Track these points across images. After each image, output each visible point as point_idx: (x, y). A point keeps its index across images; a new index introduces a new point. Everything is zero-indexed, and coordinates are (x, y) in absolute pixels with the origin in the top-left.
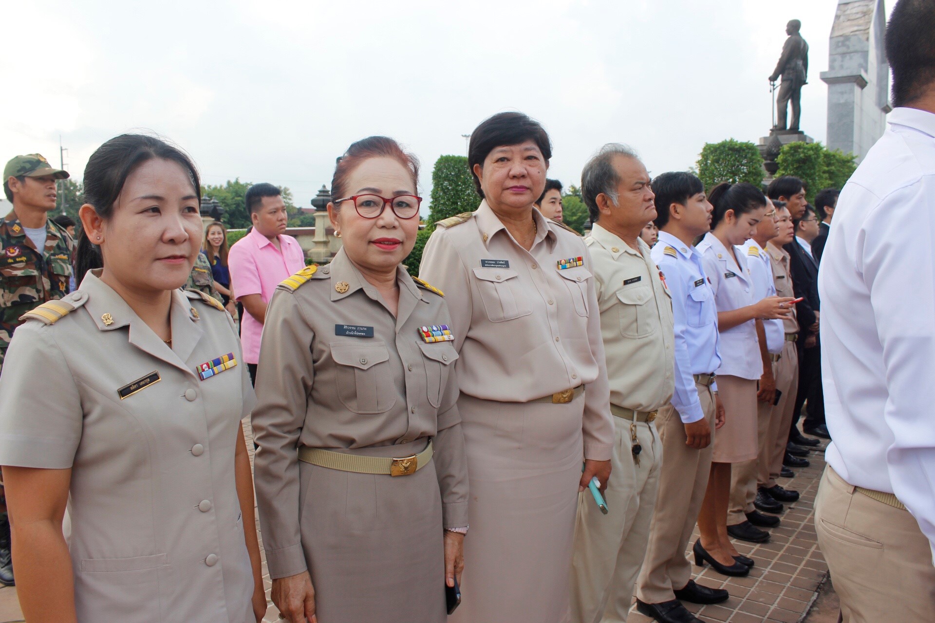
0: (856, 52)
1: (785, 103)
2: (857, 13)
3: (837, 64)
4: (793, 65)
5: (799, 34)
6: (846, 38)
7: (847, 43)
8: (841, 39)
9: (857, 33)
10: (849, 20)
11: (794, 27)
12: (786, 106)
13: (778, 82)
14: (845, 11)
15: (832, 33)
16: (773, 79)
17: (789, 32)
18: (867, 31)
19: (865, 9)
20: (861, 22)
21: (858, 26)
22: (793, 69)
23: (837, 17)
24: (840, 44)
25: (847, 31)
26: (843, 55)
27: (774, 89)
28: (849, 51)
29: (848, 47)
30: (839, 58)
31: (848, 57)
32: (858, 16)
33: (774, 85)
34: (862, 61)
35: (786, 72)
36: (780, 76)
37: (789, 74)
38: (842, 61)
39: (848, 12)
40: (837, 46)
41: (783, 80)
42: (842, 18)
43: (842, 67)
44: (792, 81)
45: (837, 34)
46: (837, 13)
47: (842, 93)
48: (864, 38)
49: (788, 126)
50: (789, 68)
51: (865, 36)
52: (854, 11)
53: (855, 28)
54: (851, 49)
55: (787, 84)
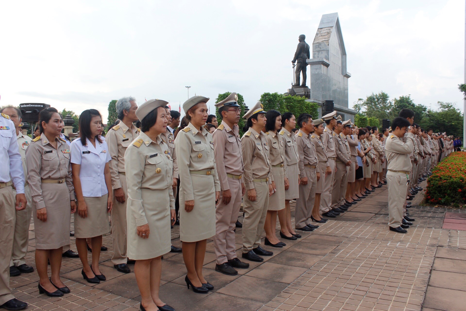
0: (324, 50)
1: (299, 73)
2: (325, 33)
3: (316, 56)
4: (301, 55)
5: (304, 42)
6: (319, 44)
7: (320, 46)
8: (318, 44)
9: (324, 42)
10: (322, 36)
11: (302, 38)
12: (299, 75)
13: (296, 64)
14: (320, 32)
15: (314, 42)
16: (294, 62)
17: (300, 40)
18: (328, 41)
19: (329, 31)
20: (326, 37)
21: (325, 39)
22: (302, 58)
23: (317, 34)
24: (317, 47)
25: (320, 41)
26: (319, 51)
27: (294, 67)
28: (321, 50)
29: (321, 48)
30: (317, 53)
31: (321, 53)
32: (326, 34)
33: (294, 65)
34: (326, 54)
35: (299, 59)
36: (297, 60)
37: (300, 60)
38: (318, 54)
39: (322, 32)
40: (316, 48)
41: (297, 63)
42: (319, 35)
43: (318, 57)
44: (301, 62)
45: (316, 42)
46: (317, 32)
47: (316, 69)
48: (327, 44)
49: (301, 84)
50: (300, 57)
51: (327, 43)
52: (324, 32)
53: (324, 40)
54: (322, 49)
55: (299, 64)
